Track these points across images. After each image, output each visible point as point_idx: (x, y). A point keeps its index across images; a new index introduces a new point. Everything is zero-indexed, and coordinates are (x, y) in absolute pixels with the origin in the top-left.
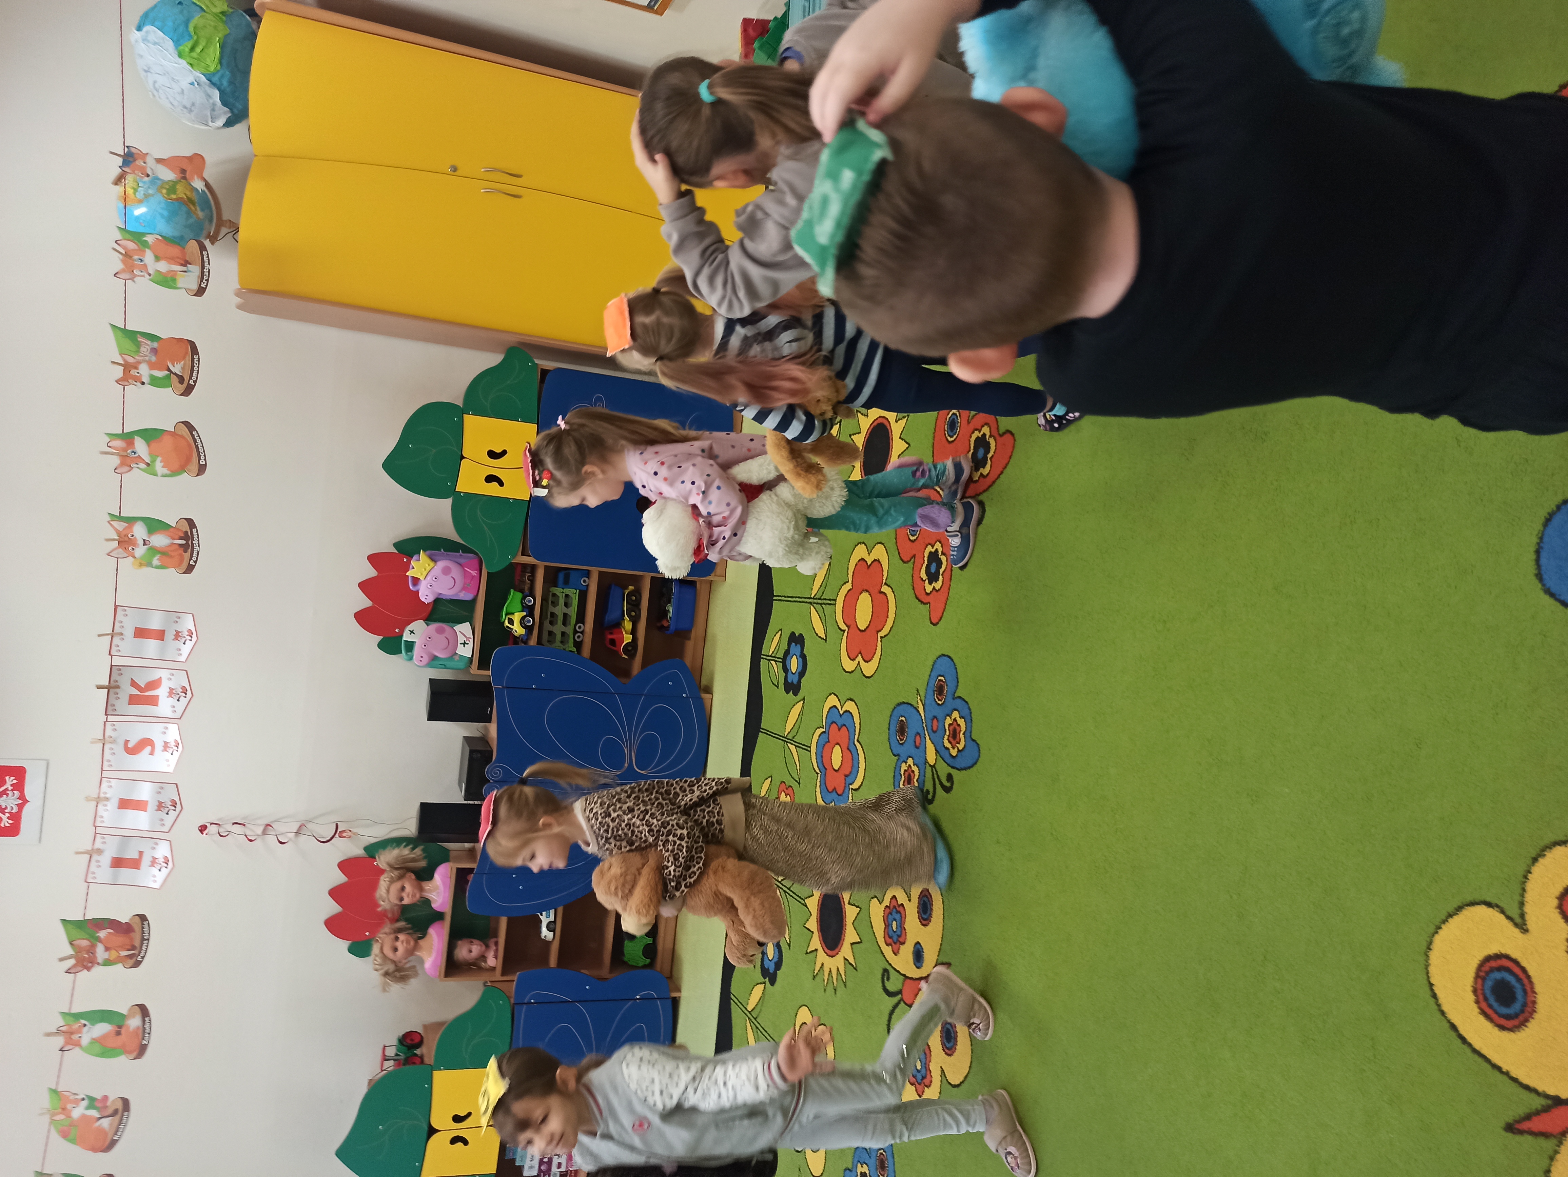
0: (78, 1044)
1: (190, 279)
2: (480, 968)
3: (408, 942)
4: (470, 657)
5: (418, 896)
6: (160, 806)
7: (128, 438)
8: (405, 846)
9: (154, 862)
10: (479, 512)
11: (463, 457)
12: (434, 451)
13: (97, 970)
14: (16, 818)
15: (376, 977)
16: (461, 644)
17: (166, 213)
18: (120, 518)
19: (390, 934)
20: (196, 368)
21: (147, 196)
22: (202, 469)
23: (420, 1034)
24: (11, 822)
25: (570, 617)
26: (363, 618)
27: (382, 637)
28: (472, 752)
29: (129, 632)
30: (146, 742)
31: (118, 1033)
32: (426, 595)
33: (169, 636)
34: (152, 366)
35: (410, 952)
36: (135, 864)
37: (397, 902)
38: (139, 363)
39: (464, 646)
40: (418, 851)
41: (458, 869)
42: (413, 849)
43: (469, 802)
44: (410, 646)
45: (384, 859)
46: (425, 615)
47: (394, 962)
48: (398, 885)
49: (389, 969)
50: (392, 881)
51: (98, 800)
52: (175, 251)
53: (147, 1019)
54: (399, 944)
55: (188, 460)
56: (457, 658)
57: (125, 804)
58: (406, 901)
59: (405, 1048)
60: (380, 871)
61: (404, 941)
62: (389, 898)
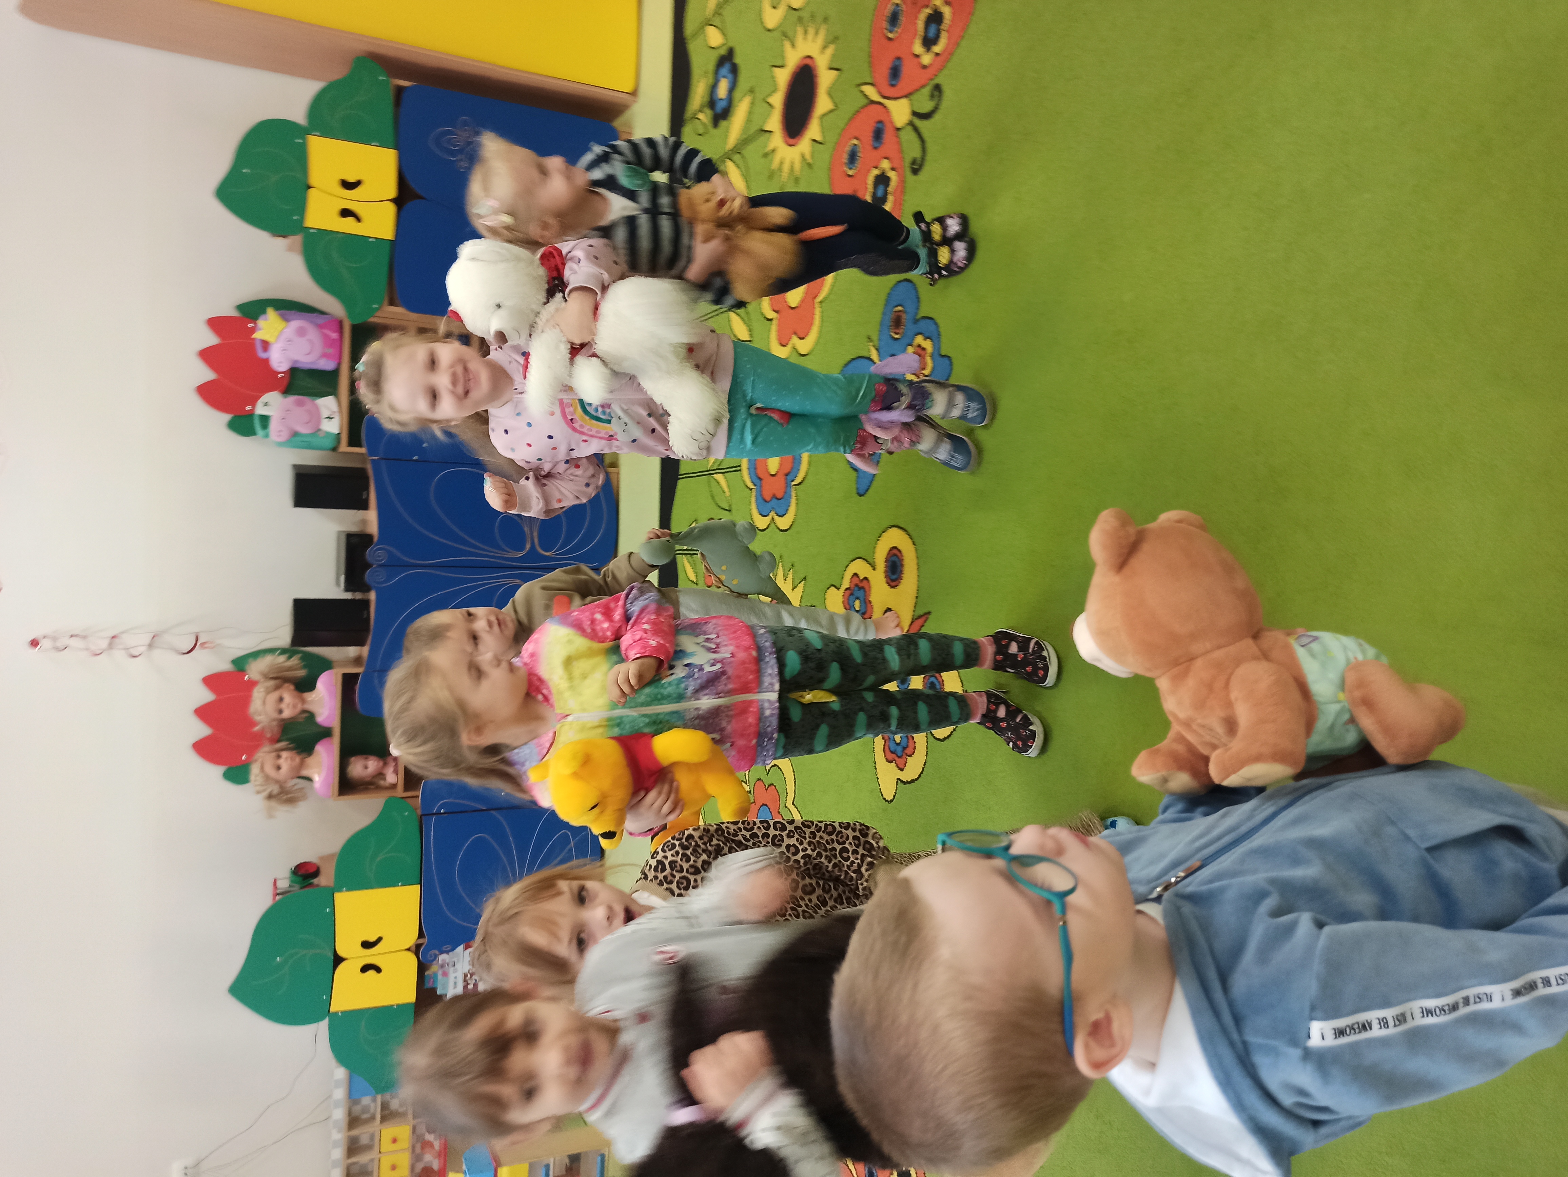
2: (378, 786)
3: (292, 759)
4: (338, 432)
5: (300, 707)
8: (278, 656)
10: (334, 253)
11: (309, 186)
12: (275, 178)
16: (325, 418)
19: (270, 752)
23: (315, 863)
26: (207, 393)
27: (231, 416)
28: (349, 538)
32: (279, 363)
35: (297, 771)
37: (275, 715)
39: (330, 421)
43: (350, 596)
44: (265, 420)
45: (256, 670)
46: (280, 385)
47: (277, 782)
48: (275, 695)
49: (272, 791)
50: (268, 691)
54: (282, 762)
56: (322, 434)
59: (299, 879)
60: (252, 684)
61: (287, 760)
62: (265, 713)
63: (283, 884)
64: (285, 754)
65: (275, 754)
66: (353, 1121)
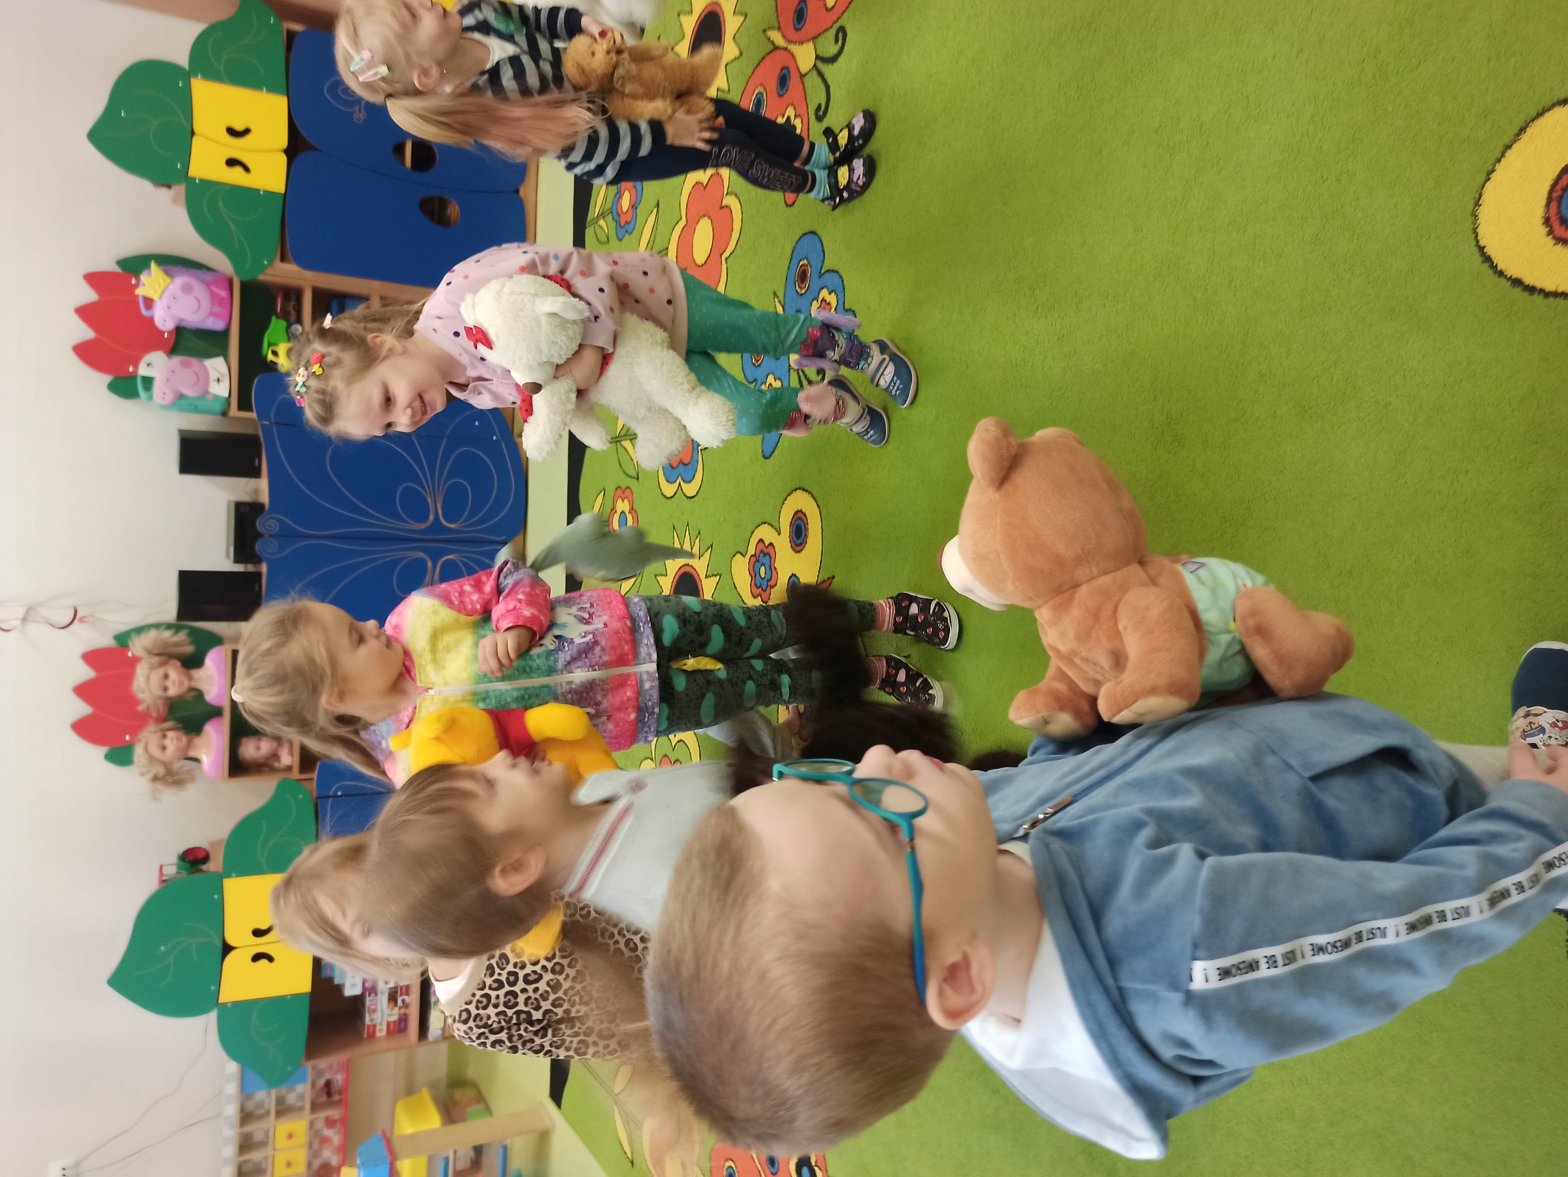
2: (272, 768)
3: (178, 739)
4: (227, 395)
5: (186, 684)
8: (165, 629)
10: (220, 204)
11: (194, 134)
12: (156, 122)
16: (213, 381)
19: (155, 732)
23: (204, 849)
26: (87, 353)
27: (112, 377)
28: (238, 507)
32: (164, 321)
35: (185, 752)
37: (160, 693)
39: (218, 384)
43: (241, 568)
44: (148, 382)
45: (140, 645)
46: (164, 345)
47: (164, 763)
48: (160, 672)
49: (157, 773)
50: (152, 668)
54: (167, 742)
56: (209, 397)
58: (173, 691)
59: (187, 865)
60: (136, 660)
61: (174, 740)
62: (149, 690)
63: (171, 870)
64: (170, 734)
65: (159, 734)
66: (246, 1117)
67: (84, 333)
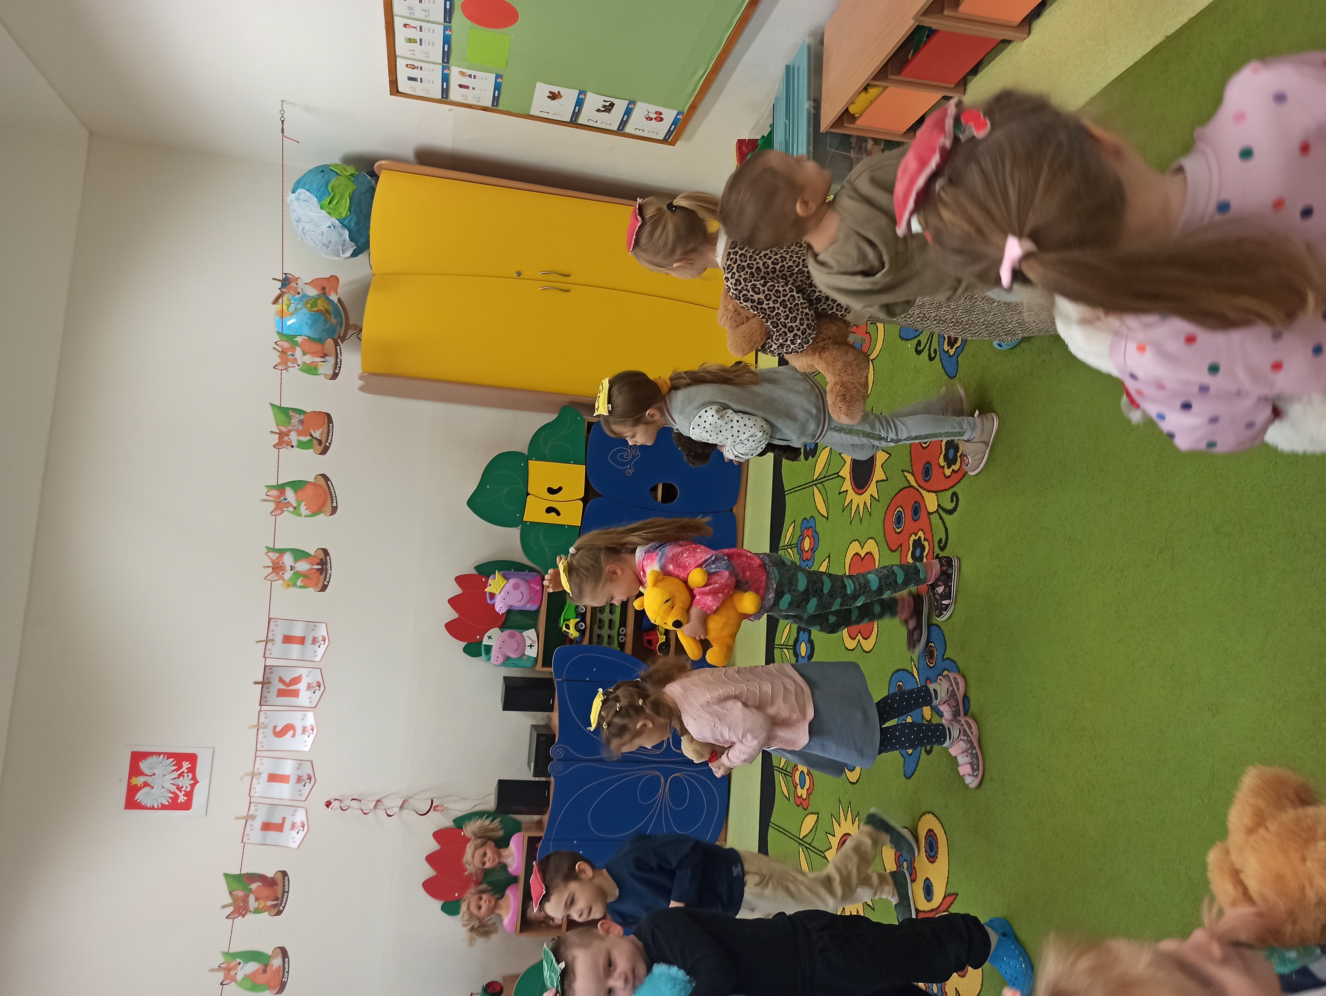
0: (234, 979)
1: (327, 368)
2: (548, 926)
3: (490, 901)
4: (536, 656)
5: (497, 861)
6: (299, 779)
7: (281, 488)
8: (486, 818)
9: (293, 826)
10: (541, 537)
11: (528, 494)
12: (506, 490)
13: (249, 916)
14: (189, 795)
15: (464, 932)
16: (528, 646)
17: (309, 322)
18: (274, 550)
19: (475, 894)
20: (331, 434)
21: (296, 310)
22: (334, 510)
23: (500, 984)
24: (185, 798)
25: (615, 622)
26: (452, 628)
27: (466, 643)
28: (538, 735)
29: (279, 639)
30: (289, 727)
31: (265, 971)
32: (500, 607)
33: (309, 641)
34: (300, 433)
35: (492, 910)
36: (279, 828)
37: (480, 866)
38: (290, 431)
39: (531, 648)
40: (496, 822)
41: (529, 838)
42: (493, 821)
43: (537, 779)
44: (488, 649)
45: (470, 829)
46: (500, 623)
47: (478, 919)
48: (481, 851)
49: (474, 925)
50: (476, 848)
51: (254, 775)
52: (317, 347)
53: (286, 960)
54: (482, 903)
55: (324, 504)
56: (525, 658)
57: (273, 778)
58: (488, 865)
59: (488, 995)
60: (466, 840)
61: (486, 901)
62: (473, 863)
64: (485, 897)
65: (477, 896)
67: (452, 615)
